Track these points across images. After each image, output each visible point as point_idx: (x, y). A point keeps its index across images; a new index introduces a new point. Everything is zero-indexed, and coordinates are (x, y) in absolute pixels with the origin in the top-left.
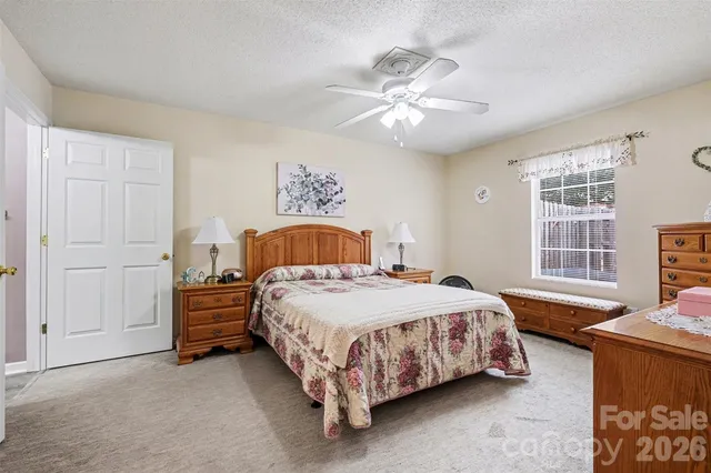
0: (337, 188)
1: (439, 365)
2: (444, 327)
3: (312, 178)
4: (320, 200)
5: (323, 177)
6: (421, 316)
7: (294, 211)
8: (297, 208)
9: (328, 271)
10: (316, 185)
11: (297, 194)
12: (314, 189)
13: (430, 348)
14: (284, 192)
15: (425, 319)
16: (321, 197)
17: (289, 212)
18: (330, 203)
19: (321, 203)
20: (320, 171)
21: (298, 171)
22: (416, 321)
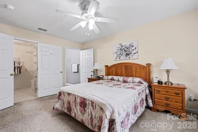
0: (134, 48)
1: (76, 113)
2: (78, 100)
3: (124, 47)
4: (127, 54)
5: (128, 45)
6: (73, 93)
7: (118, 59)
8: (119, 58)
9: (118, 78)
10: (125, 49)
11: (119, 53)
12: (125, 50)
13: (74, 105)
14: (115, 54)
15: (73, 94)
16: (127, 52)
17: (117, 59)
18: (131, 54)
19: (127, 55)
20: (126, 43)
21: (119, 46)
22: (71, 94)
